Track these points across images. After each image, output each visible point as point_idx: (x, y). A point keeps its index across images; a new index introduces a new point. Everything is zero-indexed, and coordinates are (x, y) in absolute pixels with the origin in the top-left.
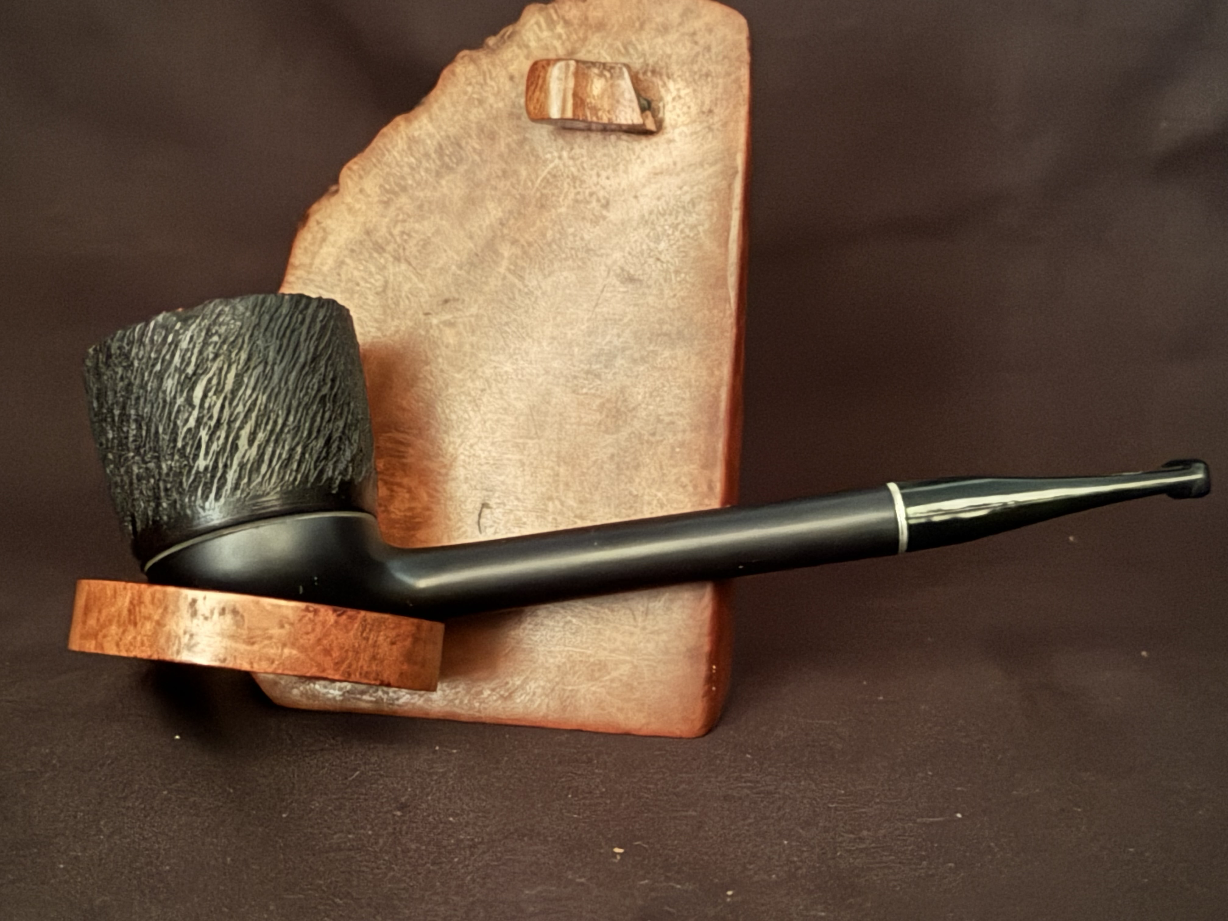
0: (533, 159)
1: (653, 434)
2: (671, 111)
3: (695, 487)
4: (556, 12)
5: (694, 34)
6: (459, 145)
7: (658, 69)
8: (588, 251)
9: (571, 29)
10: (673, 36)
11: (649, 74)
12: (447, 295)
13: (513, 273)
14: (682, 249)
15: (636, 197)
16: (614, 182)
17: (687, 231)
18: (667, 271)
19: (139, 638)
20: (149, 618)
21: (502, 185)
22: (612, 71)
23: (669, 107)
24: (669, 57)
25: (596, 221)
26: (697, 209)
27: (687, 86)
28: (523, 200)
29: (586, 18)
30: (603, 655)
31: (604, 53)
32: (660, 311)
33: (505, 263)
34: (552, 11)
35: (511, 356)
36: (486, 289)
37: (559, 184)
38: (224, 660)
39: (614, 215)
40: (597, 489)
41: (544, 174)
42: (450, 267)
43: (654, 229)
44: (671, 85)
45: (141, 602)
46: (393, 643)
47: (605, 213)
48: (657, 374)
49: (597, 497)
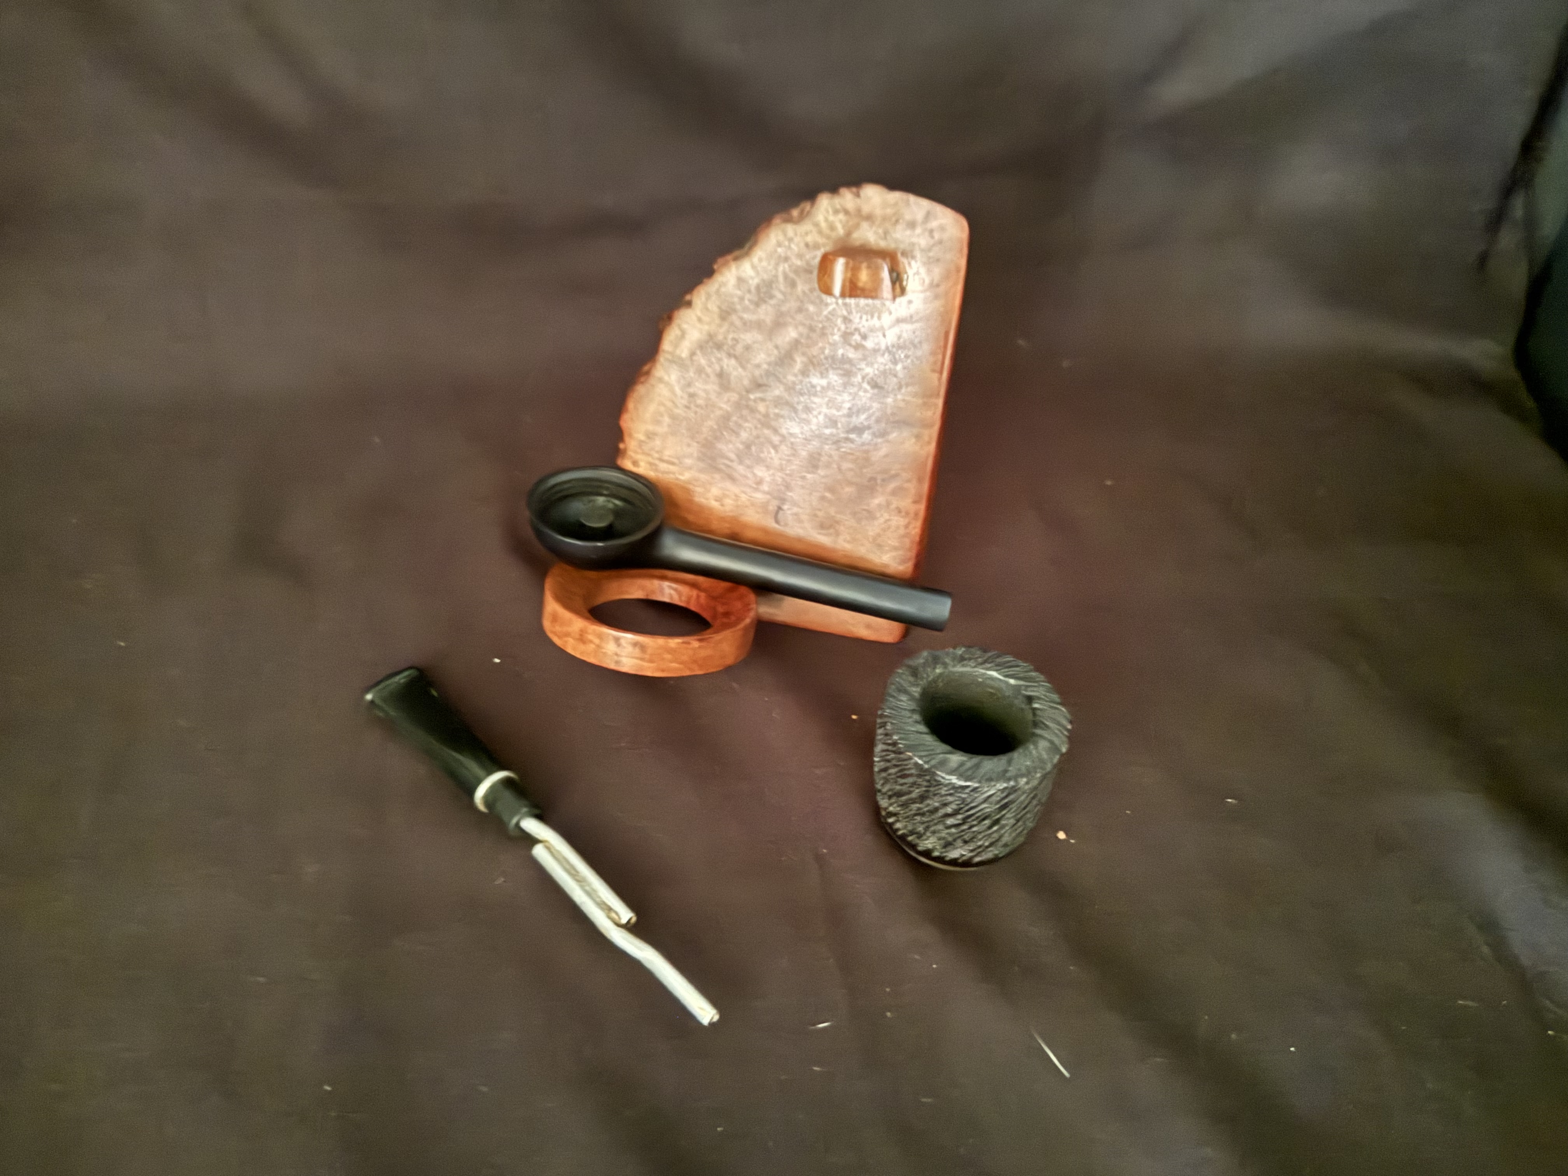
2: (912, 281)
4: (839, 201)
5: (932, 230)
6: (771, 287)
7: (906, 252)
8: (851, 365)
9: (849, 216)
10: (917, 231)
11: (900, 255)
12: (760, 381)
13: (803, 373)
14: (911, 371)
15: (884, 334)
16: (871, 323)
17: (915, 360)
18: (901, 384)
21: (798, 316)
23: (911, 278)
24: (914, 245)
25: (857, 346)
26: (923, 347)
27: (924, 266)
28: (811, 328)
29: (859, 209)
32: (894, 408)
33: (797, 366)
34: (836, 200)
35: (798, 423)
36: (785, 380)
37: (835, 321)
39: (869, 344)
41: (825, 313)
42: (763, 364)
43: (894, 356)
44: (913, 263)
47: (863, 342)
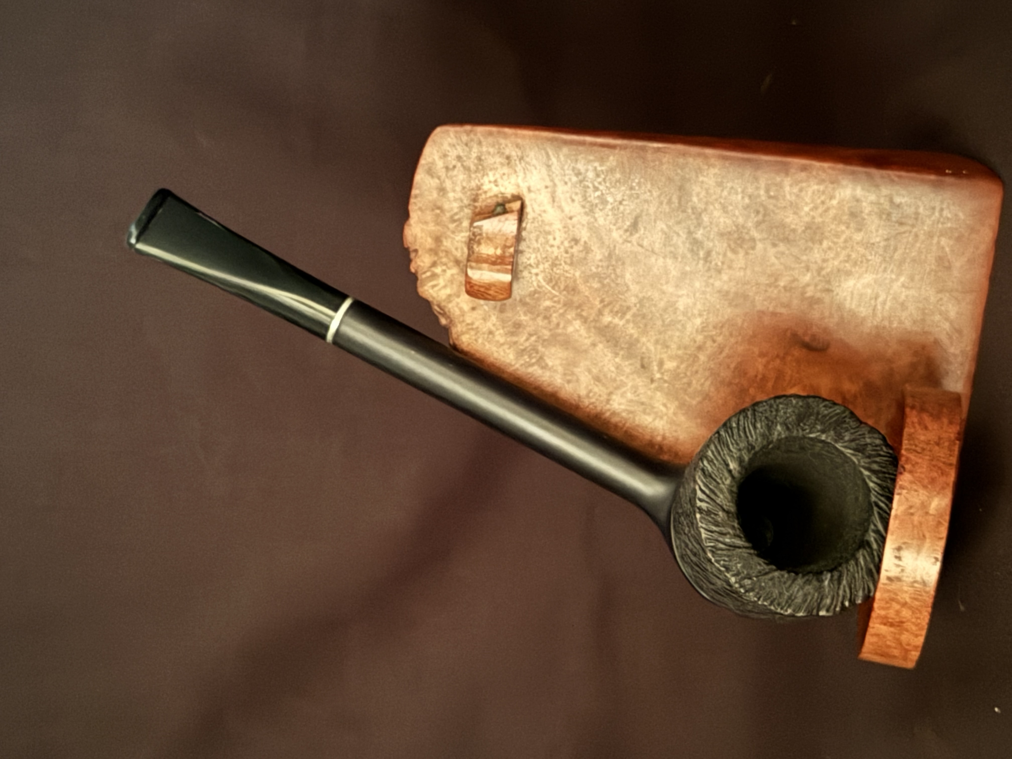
0: (536, 295)
1: (758, 212)
2: (506, 189)
3: (801, 181)
4: (425, 273)
5: (447, 168)
6: (523, 350)
7: (473, 197)
8: (610, 256)
9: (438, 262)
10: (448, 184)
11: (476, 204)
12: (638, 365)
13: (624, 314)
14: (613, 184)
15: (571, 218)
16: (557, 234)
17: (600, 180)
18: (631, 196)
19: (914, 620)
20: (898, 612)
21: (555, 318)
22: (476, 234)
23: (503, 190)
24: (464, 188)
25: (587, 249)
26: (583, 170)
27: (487, 175)
28: (568, 305)
29: (431, 250)
30: (931, 258)
31: (458, 238)
32: (661, 203)
33: (616, 321)
34: (424, 276)
35: (689, 319)
36: (636, 336)
37: (557, 276)
38: (937, 559)
39: (584, 235)
40: (798, 258)
41: (549, 288)
42: (617, 363)
43: (596, 205)
44: (485, 188)
45: (886, 617)
46: (926, 428)
47: (582, 242)
48: (711, 207)
49: (804, 258)
